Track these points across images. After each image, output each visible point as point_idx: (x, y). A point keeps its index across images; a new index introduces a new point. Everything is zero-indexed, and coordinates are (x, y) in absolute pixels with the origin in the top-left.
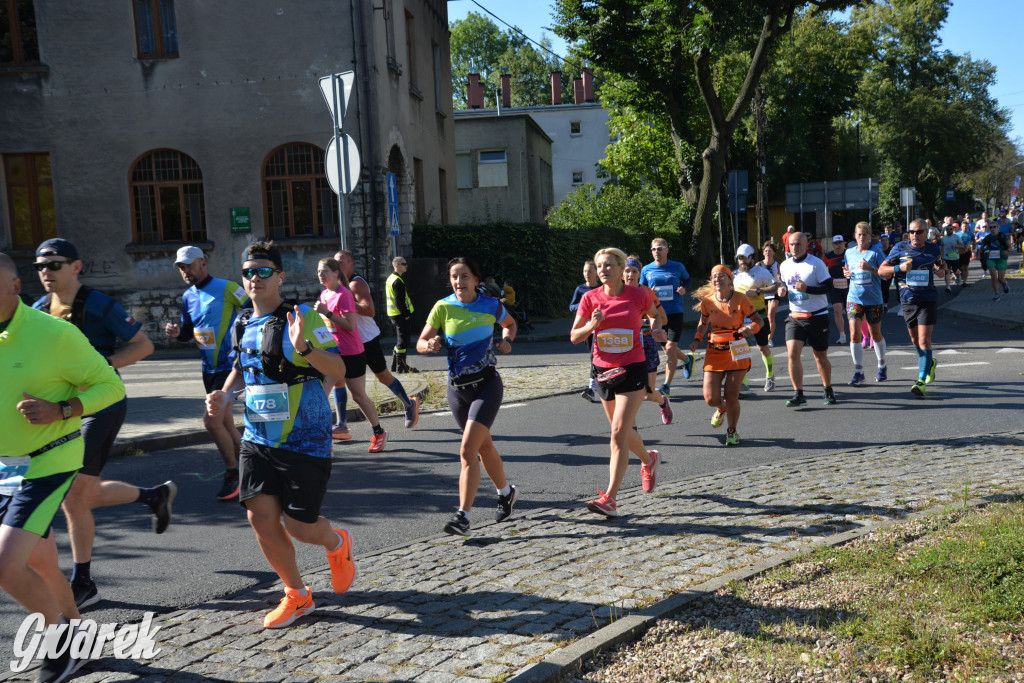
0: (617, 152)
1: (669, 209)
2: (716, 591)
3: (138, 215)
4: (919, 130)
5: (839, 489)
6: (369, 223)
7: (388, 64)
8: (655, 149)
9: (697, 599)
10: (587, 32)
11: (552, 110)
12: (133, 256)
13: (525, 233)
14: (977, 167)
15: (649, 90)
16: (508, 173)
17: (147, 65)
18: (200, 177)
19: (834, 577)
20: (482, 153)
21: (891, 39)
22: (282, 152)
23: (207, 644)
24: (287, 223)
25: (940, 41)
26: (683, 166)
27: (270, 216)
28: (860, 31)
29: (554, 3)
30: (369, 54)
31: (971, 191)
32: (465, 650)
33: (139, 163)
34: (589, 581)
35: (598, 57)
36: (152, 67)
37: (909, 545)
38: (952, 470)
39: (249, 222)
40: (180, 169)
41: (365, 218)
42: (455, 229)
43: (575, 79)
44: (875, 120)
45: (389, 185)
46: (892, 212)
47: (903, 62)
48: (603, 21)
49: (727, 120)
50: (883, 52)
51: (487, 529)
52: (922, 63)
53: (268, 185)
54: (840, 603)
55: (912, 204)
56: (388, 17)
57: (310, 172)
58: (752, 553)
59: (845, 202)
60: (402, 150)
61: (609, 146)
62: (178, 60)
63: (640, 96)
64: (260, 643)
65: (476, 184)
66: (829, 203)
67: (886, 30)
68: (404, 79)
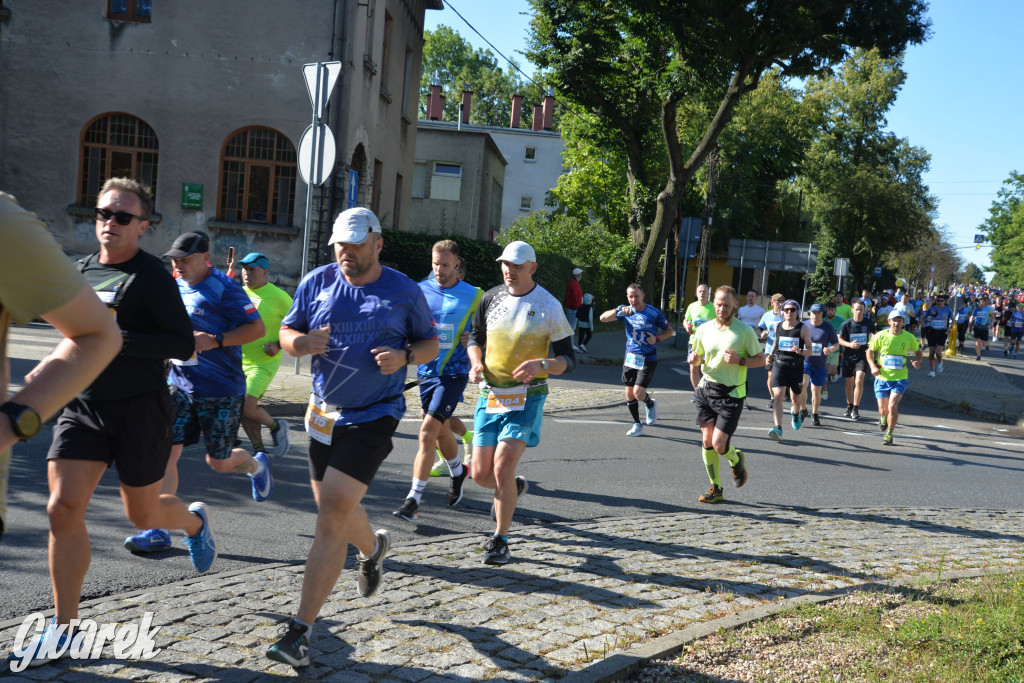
0: (570, 183)
1: (616, 246)
2: (706, 637)
3: (85, 176)
4: (859, 204)
5: (803, 546)
6: (325, 219)
7: (365, 62)
8: (605, 186)
9: (688, 644)
10: (558, 61)
11: (510, 132)
12: (75, 218)
13: (478, 250)
14: (908, 247)
15: (611, 126)
16: (461, 189)
17: (116, 25)
18: (157, 147)
19: (822, 636)
20: (437, 165)
21: (841, 113)
22: (245, 134)
23: (169, 631)
24: (240, 206)
25: (886, 122)
26: (635, 206)
27: (224, 197)
28: (814, 101)
29: (529, 27)
30: (347, 49)
31: (896, 271)
32: (448, 668)
33: (94, 124)
34: (567, 610)
35: (566, 87)
36: (121, 28)
37: (892, 611)
38: (910, 541)
39: (200, 201)
40: (136, 136)
41: (321, 213)
42: (409, 236)
43: (536, 105)
44: (816, 189)
45: (350, 182)
46: (822, 279)
47: (850, 137)
48: (575, 52)
49: (686, 167)
50: (832, 125)
51: (450, 543)
52: (867, 141)
53: (225, 165)
54: (836, 665)
55: (844, 274)
56: (371, 15)
57: (271, 158)
58: (728, 601)
59: (784, 263)
60: (367, 149)
61: (562, 176)
62: (148, 25)
63: (601, 131)
64: (227, 636)
65: (427, 195)
66: (768, 262)
67: (837, 104)
68: (377, 79)
